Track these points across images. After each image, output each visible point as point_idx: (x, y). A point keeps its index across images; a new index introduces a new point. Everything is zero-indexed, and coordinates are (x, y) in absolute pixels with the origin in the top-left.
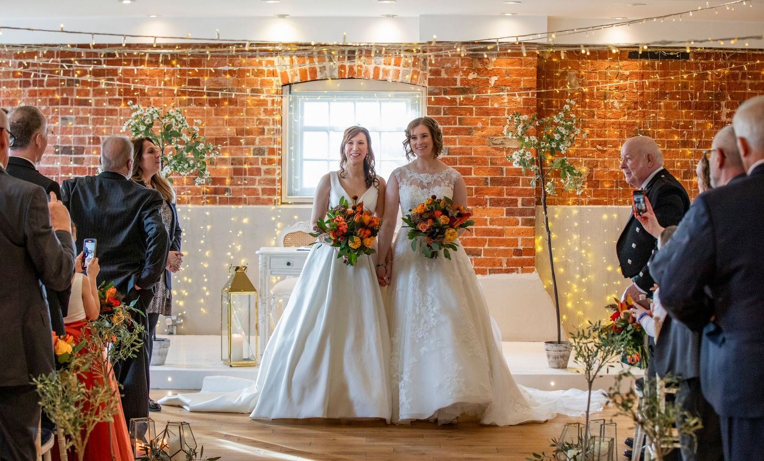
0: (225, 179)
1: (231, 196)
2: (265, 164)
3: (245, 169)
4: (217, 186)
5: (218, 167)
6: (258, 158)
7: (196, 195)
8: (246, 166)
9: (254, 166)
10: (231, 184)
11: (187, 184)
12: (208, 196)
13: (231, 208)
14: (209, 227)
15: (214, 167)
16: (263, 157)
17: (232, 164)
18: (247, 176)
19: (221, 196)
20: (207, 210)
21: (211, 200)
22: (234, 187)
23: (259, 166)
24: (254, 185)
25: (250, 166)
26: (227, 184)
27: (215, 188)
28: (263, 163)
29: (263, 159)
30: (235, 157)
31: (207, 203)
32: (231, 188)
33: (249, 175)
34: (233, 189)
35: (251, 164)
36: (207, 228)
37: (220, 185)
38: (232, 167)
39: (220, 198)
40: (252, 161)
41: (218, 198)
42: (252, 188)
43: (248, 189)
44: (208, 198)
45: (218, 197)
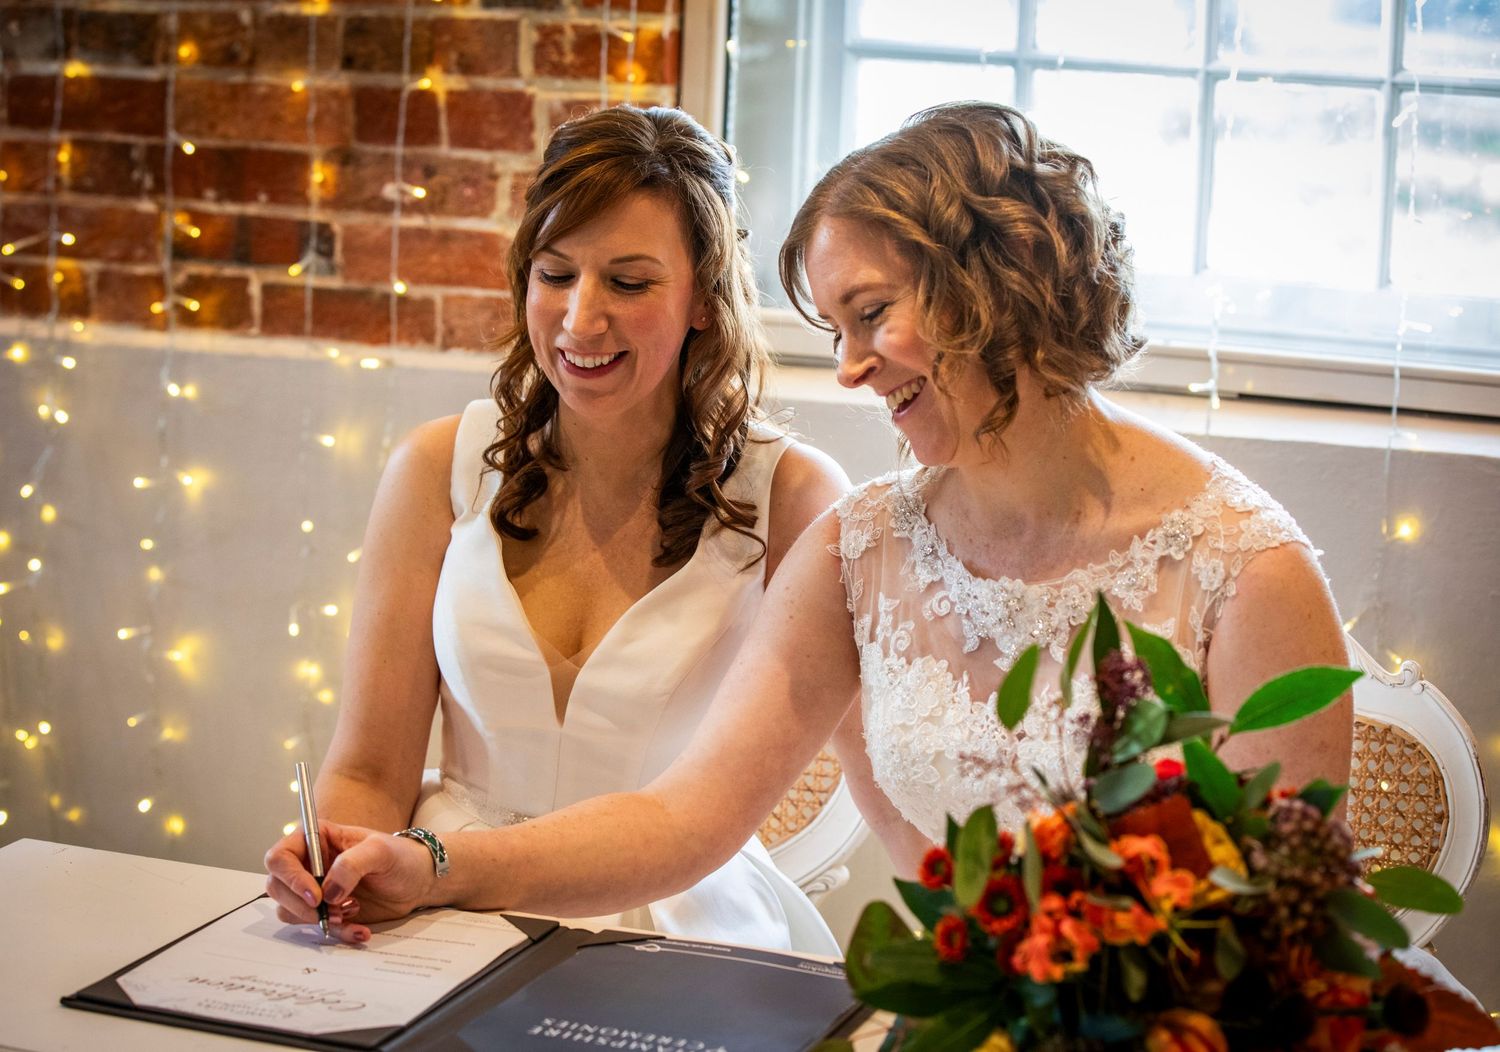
0: (302, 161)
1: (335, 283)
2: (558, 70)
3: (424, 98)
4: (252, 209)
5: (265, 78)
6: (512, 27)
7: (126, 258)
8: (434, 82)
9: (489, 83)
10: (339, 201)
11: (78, 187)
12: (194, 268)
13: (325, 364)
14: (194, 481)
15: (238, 78)
16: (548, 18)
17: (348, 63)
18: (444, 150)
19: (273, 276)
20: (182, 365)
21: (213, 300)
22: (358, 219)
23: (518, 85)
24: (484, 212)
25: (457, 82)
26: (315, 192)
27: (243, 221)
28: (548, 64)
29: (549, 37)
30: (369, 12)
31: (189, 320)
32: (338, 223)
33: (459, 140)
34: (351, 233)
35: (466, 67)
36: (177, 487)
37: (274, 198)
38: (340, 81)
39: (268, 290)
40: (474, 47)
41: (255, 290)
42: (469, 236)
43: (446, 236)
44: (194, 287)
45: (256, 281)
